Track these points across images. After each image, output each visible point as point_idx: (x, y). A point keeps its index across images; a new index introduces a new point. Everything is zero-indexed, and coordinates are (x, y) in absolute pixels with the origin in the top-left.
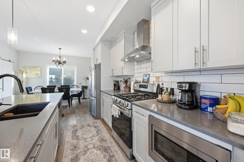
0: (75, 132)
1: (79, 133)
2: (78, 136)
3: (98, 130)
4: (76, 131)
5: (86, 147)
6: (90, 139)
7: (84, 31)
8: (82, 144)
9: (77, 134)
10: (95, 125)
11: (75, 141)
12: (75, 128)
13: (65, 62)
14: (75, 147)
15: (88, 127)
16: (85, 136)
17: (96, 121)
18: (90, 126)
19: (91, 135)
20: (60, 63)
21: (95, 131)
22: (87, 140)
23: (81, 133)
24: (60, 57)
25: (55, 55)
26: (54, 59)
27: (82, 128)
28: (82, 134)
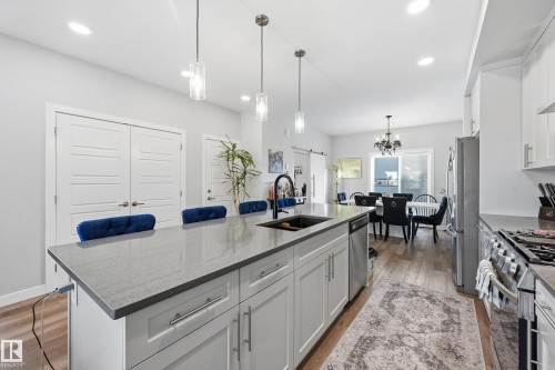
0: (392, 295)
1: (400, 303)
2: (393, 306)
3: (452, 321)
4: (396, 295)
5: (399, 337)
6: (417, 328)
7: (426, 62)
8: (393, 325)
9: (393, 302)
10: (451, 305)
11: (382, 313)
12: (396, 289)
13: (398, 143)
14: (378, 323)
15: (427, 302)
16: (408, 316)
17: (458, 297)
18: (433, 302)
19: (423, 321)
20: (388, 147)
21: (441, 319)
22: (410, 326)
23: (402, 304)
24: (388, 134)
25: (379, 132)
26: (378, 140)
27: (411, 296)
28: (403, 308)
